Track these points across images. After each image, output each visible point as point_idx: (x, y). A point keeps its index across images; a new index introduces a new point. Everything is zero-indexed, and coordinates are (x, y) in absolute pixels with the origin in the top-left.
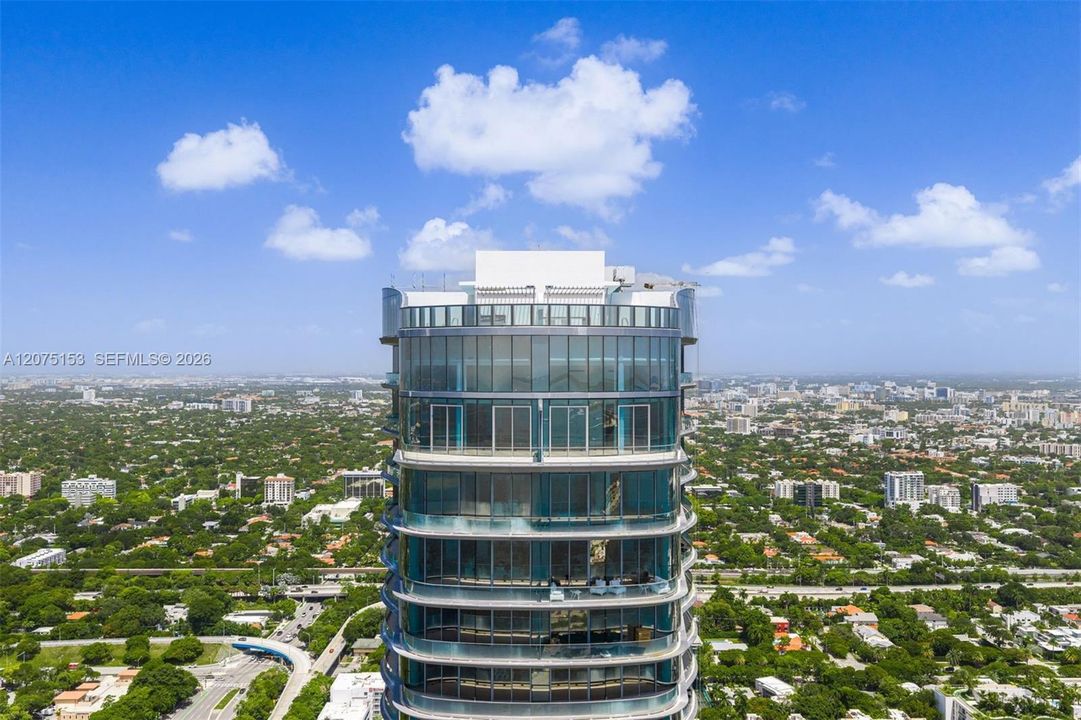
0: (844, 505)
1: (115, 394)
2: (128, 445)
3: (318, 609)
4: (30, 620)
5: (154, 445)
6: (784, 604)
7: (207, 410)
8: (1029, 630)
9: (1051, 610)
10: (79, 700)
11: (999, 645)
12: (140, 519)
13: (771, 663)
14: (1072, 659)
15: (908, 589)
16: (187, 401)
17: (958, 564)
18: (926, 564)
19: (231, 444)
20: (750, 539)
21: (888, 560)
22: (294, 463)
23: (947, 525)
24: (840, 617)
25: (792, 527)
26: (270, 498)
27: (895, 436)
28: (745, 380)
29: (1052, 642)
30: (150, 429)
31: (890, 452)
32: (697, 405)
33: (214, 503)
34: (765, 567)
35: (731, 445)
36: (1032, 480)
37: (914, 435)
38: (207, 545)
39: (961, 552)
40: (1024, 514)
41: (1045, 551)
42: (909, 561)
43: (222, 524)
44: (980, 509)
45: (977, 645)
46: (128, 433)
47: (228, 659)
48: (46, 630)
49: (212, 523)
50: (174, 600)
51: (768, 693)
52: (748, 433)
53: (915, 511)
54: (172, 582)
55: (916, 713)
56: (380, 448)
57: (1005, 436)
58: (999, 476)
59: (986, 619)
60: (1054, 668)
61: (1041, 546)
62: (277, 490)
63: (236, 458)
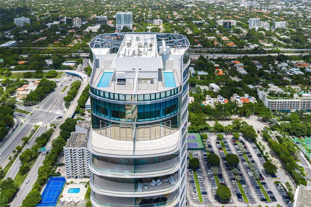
0: (237, 28)
2: (33, 5)
4: (8, 64)
5: (40, 6)
6: (218, 60)
8: (285, 69)
9: (291, 62)
10: (23, 90)
11: (276, 73)
12: (38, 31)
13: (214, 79)
14: (295, 78)
15: (254, 55)
17: (267, 47)
18: (258, 47)
19: (63, 5)
20: (210, 39)
21: (248, 46)
22: (81, 12)
23: (265, 34)
24: (233, 64)
25: (222, 35)
26: (74, 24)
27: (253, 4)
29: (290, 73)
31: (251, 10)
33: (59, 25)
34: (214, 48)
35: (207, 7)
36: (290, 20)
37: (258, 4)
38: (57, 40)
39: (268, 43)
40: (287, 31)
41: (291, 44)
42: (254, 46)
43: (61, 32)
44: (275, 29)
45: (270, 73)
46: (33, 1)
47: (64, 77)
48: (13, 67)
49: (58, 32)
50: (48, 58)
51: (213, 88)
52: (212, 3)
53: (257, 30)
54: (48, 52)
55: (252, 95)
56: (106, 7)
57: (284, 5)
58: (281, 18)
59: (273, 65)
60: (290, 80)
61: (291, 42)
62: (76, 22)
63: (64, 10)
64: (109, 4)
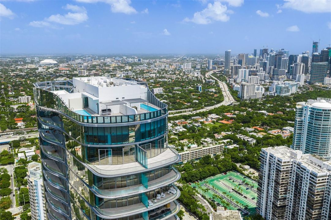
8: (170, 128)
9: (174, 122)
14: (181, 134)
27: (129, 74)
29: (176, 131)
36: (165, 86)
37: (134, 74)
40: (165, 96)
41: (171, 106)
52: (86, 75)
57: (157, 73)
58: (157, 85)
60: (177, 137)
61: (170, 105)
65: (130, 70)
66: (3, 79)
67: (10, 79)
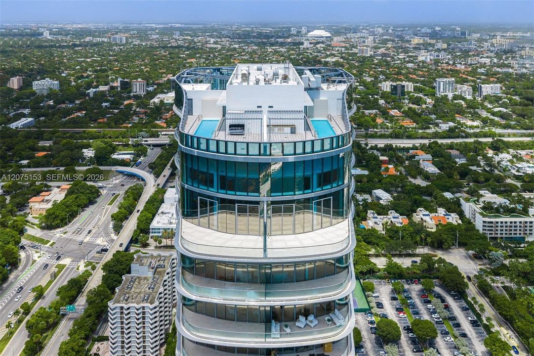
0: (416, 95)
1: (59, 33)
2: (65, 61)
3: (158, 151)
4: (17, 157)
5: (78, 61)
6: (387, 149)
7: (104, 42)
8: (506, 164)
9: (517, 153)
10: (41, 202)
11: (491, 171)
12: (72, 102)
13: (380, 181)
14: (527, 180)
15: (449, 141)
16: (94, 36)
17: (471, 127)
18: (456, 127)
19: (116, 60)
20: (369, 113)
21: (437, 125)
22: (147, 71)
23: (466, 106)
24: (414, 156)
25: (390, 107)
26: (135, 91)
27: (440, 57)
28: (367, 26)
29: (518, 171)
30: (76, 52)
31: (438, 66)
32: (344, 40)
33: (107, 93)
34: (377, 129)
35: (360, 62)
36: (507, 81)
37: (450, 56)
38: (104, 117)
39: (473, 120)
40: (504, 100)
41: (514, 121)
42: (447, 125)
43: (111, 104)
44: (482, 97)
45: (481, 172)
46: (65, 54)
47: (114, 178)
48: (25, 162)
49: (106, 104)
50: (88, 146)
51: (379, 199)
52: (369, 55)
53: (450, 98)
54: (87, 136)
55: (451, 210)
56: (188, 63)
57: (494, 57)
58: (492, 79)
59: (485, 157)
60: (519, 184)
61: (512, 118)
62: (138, 87)
63: (118, 68)
64: (194, 58)
65: (445, 50)
66: (257, 56)
67: (266, 56)
